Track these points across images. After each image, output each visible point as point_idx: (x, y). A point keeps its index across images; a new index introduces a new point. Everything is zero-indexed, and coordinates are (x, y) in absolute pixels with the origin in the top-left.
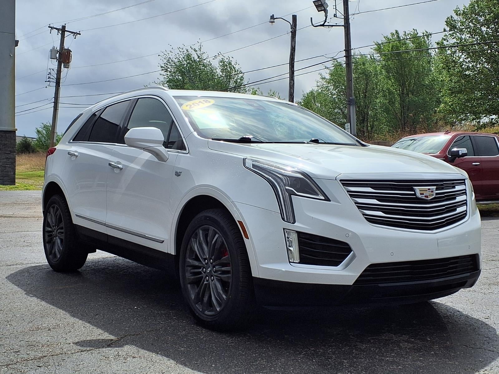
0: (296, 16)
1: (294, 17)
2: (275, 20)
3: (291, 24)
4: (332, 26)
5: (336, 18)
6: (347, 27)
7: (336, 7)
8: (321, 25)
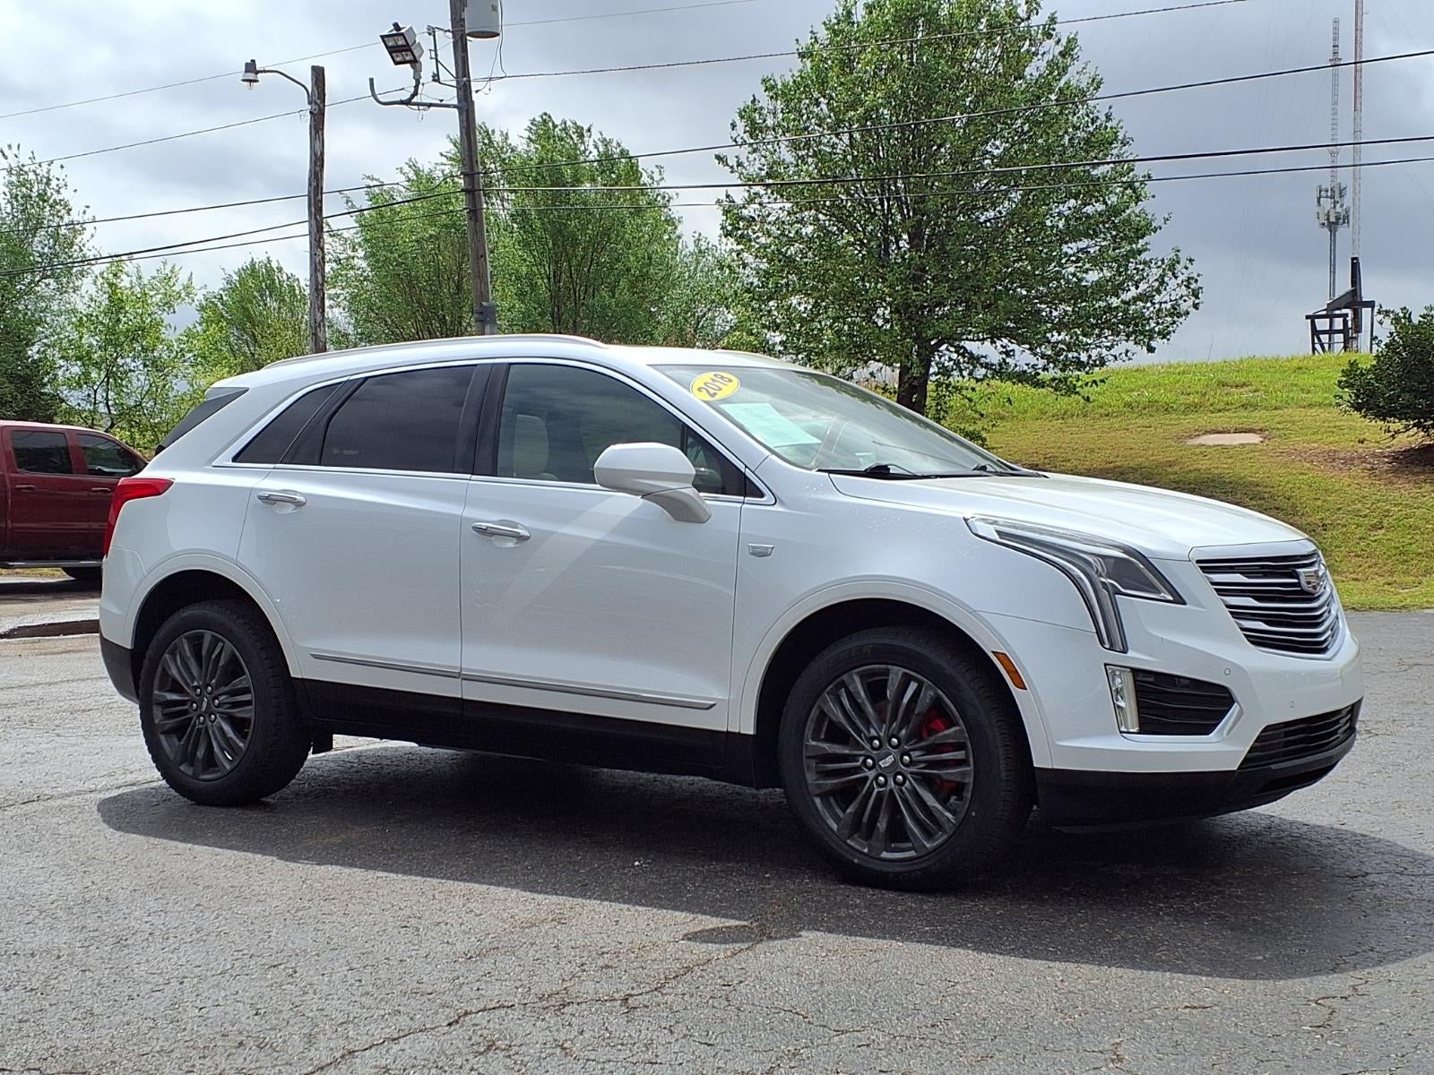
0: (322, 70)
1: (318, 73)
2: (259, 75)
3: (310, 91)
4: (430, 105)
5: (437, 83)
6: (467, 110)
7: (436, 55)
8: (402, 102)
